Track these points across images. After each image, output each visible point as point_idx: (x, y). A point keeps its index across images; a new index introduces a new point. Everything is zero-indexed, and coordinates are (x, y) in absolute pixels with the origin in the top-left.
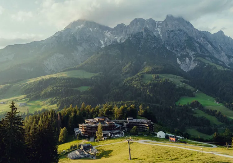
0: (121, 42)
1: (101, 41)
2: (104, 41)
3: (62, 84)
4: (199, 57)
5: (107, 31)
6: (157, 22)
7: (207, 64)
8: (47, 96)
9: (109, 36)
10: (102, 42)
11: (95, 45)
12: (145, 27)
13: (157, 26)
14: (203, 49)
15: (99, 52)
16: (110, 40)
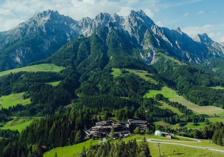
0: (86, 35)
1: (66, 34)
2: (70, 34)
3: (33, 79)
4: (160, 52)
5: (72, 24)
6: (121, 18)
7: (167, 59)
8: (18, 91)
9: (74, 29)
10: (68, 35)
11: (62, 38)
12: (110, 22)
13: (121, 21)
14: (163, 45)
15: (66, 46)
16: (76, 33)
